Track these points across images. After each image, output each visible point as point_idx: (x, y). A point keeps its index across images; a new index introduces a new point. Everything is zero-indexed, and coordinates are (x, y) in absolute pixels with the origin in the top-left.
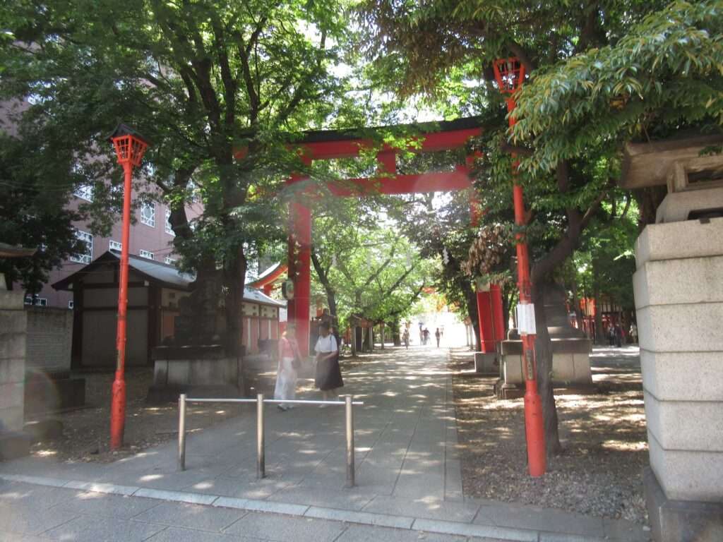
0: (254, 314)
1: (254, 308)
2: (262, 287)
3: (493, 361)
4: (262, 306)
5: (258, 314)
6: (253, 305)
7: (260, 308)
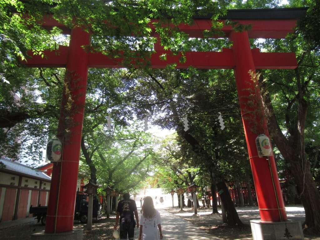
0: (36, 187)
1: (36, 183)
2: (46, 170)
3: (284, 232)
4: (43, 182)
5: (38, 187)
6: (36, 180)
7: (41, 183)
